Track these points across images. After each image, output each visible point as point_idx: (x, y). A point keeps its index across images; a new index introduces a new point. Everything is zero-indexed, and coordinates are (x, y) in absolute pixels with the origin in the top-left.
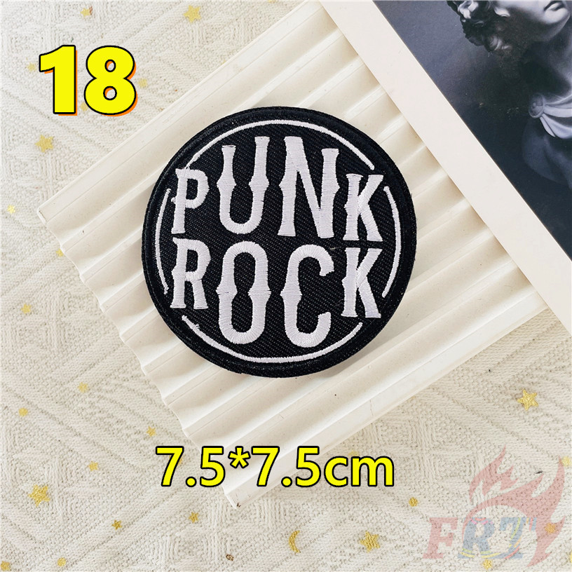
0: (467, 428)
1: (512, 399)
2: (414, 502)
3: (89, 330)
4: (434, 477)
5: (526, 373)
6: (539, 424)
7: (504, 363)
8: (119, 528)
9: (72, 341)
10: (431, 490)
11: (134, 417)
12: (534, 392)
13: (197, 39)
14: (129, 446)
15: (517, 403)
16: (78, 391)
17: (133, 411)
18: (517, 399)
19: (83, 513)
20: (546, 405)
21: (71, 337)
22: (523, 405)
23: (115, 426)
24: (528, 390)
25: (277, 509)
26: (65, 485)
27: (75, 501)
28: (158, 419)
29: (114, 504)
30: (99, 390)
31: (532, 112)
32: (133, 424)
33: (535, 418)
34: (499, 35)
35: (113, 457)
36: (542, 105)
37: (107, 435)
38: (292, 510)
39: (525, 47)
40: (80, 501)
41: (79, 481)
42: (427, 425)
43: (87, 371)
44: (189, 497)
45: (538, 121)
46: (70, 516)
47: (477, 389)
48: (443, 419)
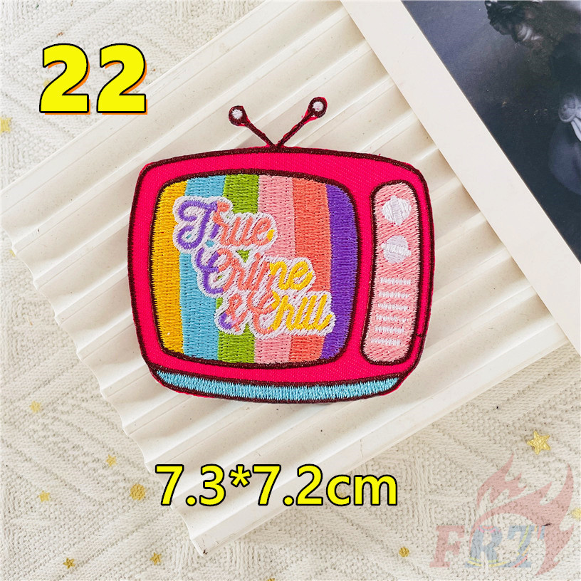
0: (470, 471)
1: (522, 440)
2: (404, 552)
3: (45, 342)
4: (429, 525)
5: (538, 412)
6: (550, 470)
7: (515, 400)
8: (71, 567)
9: (24, 353)
10: (425, 539)
11: (93, 442)
12: (546, 433)
13: (181, 13)
14: (86, 476)
15: (526, 445)
16: (29, 410)
17: (92, 437)
18: (526, 441)
19: (32, 549)
20: (559, 450)
21: (24, 349)
22: (533, 448)
23: (70, 452)
24: (540, 432)
25: (250, 553)
26: (12, 516)
27: (23, 534)
28: (120, 446)
29: (66, 539)
30: (54, 410)
31: (562, 114)
32: (91, 451)
33: (546, 464)
34: (529, 23)
35: (68, 486)
36: (574, 108)
37: (61, 462)
38: (267, 555)
39: (559, 39)
40: (28, 535)
41: (28, 513)
42: (423, 466)
43: (42, 389)
44: (152, 536)
45: (569, 126)
46: (17, 551)
47: (482, 428)
48: (443, 459)
